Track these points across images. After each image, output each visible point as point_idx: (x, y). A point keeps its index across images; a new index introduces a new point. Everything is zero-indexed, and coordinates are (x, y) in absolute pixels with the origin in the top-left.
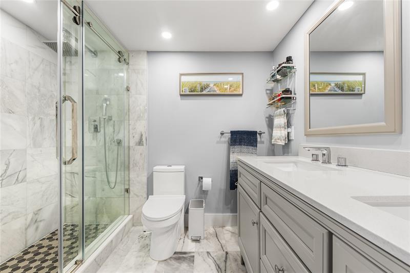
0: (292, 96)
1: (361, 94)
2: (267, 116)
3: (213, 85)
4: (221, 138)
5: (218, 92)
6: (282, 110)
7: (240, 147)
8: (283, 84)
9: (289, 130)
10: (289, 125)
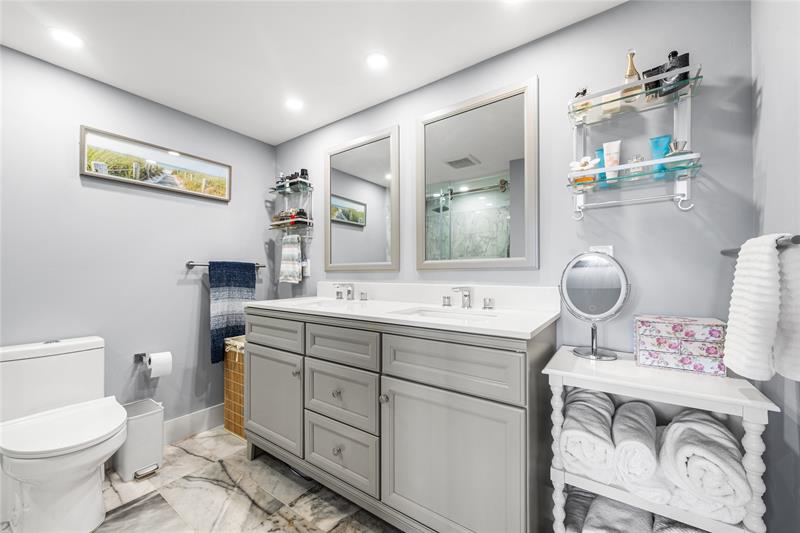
0: (308, 221)
1: (362, 226)
2: (267, 241)
3: (170, 172)
4: (187, 273)
5: (181, 188)
6: (296, 236)
7: (227, 288)
8: (293, 200)
9: (304, 264)
10: (303, 257)
